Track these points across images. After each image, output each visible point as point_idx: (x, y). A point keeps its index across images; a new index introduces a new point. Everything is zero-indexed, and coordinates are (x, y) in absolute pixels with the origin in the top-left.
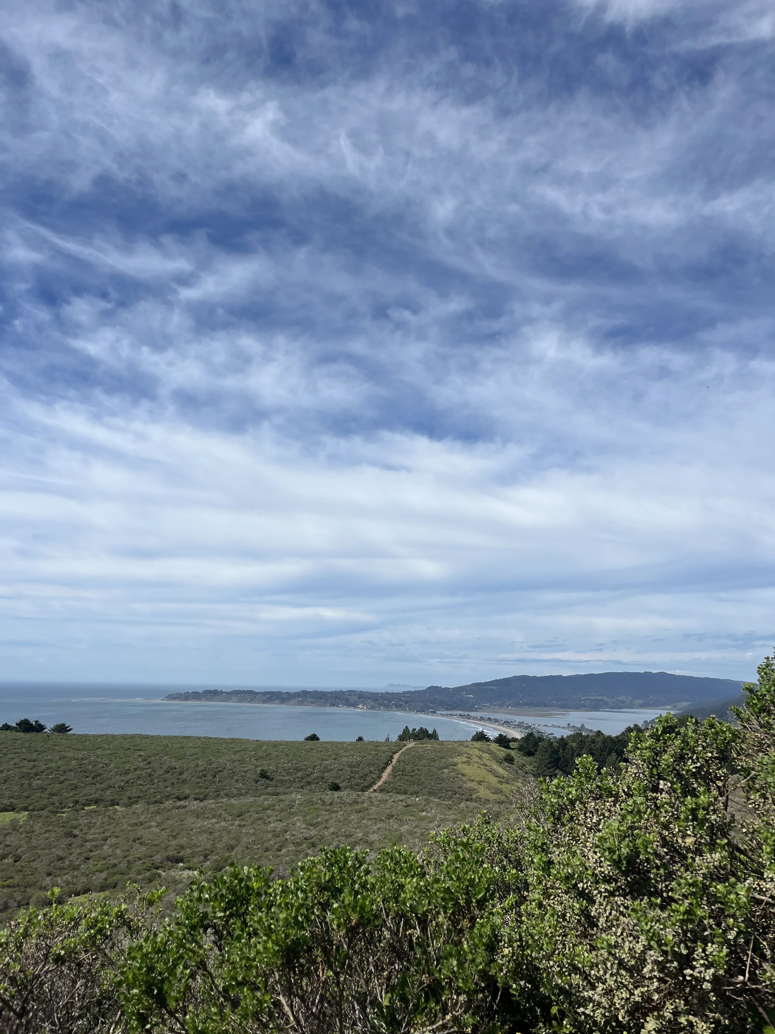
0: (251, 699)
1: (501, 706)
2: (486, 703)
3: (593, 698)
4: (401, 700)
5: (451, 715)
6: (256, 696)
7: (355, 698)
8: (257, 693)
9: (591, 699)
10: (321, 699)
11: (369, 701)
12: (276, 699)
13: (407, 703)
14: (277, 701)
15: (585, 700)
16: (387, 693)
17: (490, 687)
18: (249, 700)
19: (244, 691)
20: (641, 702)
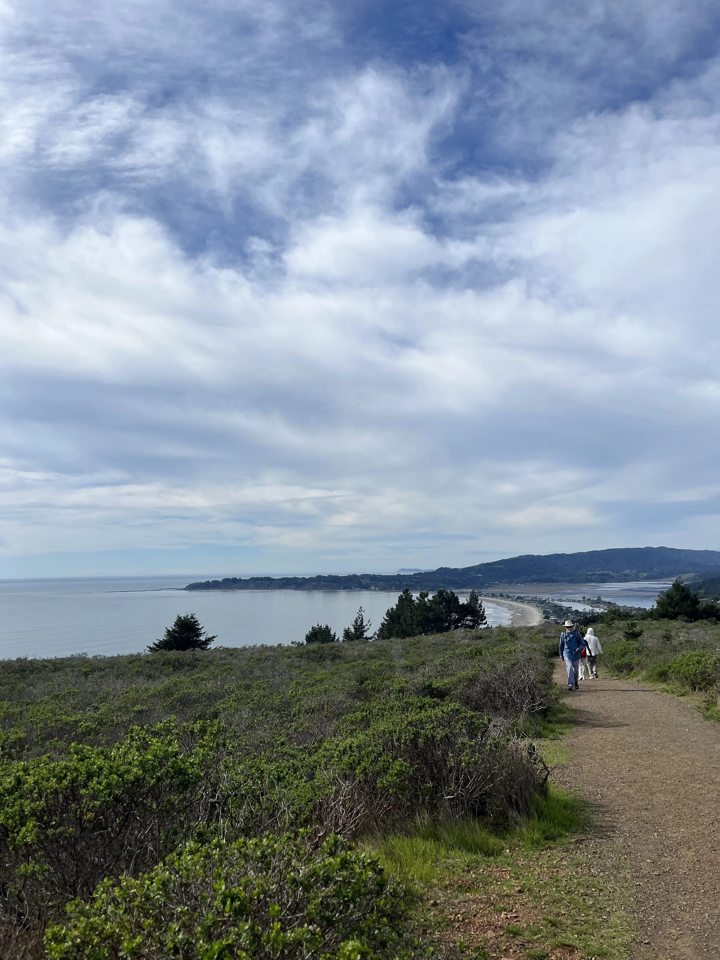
0: (268, 585)
1: (510, 583)
2: (494, 581)
3: (599, 573)
4: (412, 581)
5: (462, 592)
6: (272, 582)
7: (368, 581)
8: (274, 580)
9: (597, 574)
10: (334, 582)
11: (381, 583)
12: (291, 585)
13: (418, 582)
14: (293, 586)
15: (591, 575)
16: (399, 575)
17: (497, 566)
18: (266, 586)
19: (261, 578)
20: (645, 574)
